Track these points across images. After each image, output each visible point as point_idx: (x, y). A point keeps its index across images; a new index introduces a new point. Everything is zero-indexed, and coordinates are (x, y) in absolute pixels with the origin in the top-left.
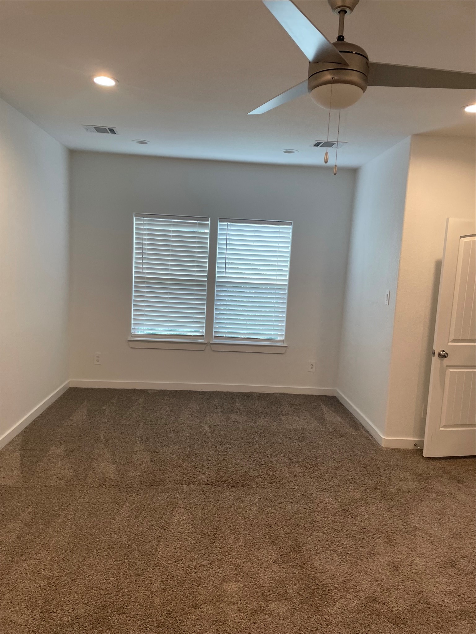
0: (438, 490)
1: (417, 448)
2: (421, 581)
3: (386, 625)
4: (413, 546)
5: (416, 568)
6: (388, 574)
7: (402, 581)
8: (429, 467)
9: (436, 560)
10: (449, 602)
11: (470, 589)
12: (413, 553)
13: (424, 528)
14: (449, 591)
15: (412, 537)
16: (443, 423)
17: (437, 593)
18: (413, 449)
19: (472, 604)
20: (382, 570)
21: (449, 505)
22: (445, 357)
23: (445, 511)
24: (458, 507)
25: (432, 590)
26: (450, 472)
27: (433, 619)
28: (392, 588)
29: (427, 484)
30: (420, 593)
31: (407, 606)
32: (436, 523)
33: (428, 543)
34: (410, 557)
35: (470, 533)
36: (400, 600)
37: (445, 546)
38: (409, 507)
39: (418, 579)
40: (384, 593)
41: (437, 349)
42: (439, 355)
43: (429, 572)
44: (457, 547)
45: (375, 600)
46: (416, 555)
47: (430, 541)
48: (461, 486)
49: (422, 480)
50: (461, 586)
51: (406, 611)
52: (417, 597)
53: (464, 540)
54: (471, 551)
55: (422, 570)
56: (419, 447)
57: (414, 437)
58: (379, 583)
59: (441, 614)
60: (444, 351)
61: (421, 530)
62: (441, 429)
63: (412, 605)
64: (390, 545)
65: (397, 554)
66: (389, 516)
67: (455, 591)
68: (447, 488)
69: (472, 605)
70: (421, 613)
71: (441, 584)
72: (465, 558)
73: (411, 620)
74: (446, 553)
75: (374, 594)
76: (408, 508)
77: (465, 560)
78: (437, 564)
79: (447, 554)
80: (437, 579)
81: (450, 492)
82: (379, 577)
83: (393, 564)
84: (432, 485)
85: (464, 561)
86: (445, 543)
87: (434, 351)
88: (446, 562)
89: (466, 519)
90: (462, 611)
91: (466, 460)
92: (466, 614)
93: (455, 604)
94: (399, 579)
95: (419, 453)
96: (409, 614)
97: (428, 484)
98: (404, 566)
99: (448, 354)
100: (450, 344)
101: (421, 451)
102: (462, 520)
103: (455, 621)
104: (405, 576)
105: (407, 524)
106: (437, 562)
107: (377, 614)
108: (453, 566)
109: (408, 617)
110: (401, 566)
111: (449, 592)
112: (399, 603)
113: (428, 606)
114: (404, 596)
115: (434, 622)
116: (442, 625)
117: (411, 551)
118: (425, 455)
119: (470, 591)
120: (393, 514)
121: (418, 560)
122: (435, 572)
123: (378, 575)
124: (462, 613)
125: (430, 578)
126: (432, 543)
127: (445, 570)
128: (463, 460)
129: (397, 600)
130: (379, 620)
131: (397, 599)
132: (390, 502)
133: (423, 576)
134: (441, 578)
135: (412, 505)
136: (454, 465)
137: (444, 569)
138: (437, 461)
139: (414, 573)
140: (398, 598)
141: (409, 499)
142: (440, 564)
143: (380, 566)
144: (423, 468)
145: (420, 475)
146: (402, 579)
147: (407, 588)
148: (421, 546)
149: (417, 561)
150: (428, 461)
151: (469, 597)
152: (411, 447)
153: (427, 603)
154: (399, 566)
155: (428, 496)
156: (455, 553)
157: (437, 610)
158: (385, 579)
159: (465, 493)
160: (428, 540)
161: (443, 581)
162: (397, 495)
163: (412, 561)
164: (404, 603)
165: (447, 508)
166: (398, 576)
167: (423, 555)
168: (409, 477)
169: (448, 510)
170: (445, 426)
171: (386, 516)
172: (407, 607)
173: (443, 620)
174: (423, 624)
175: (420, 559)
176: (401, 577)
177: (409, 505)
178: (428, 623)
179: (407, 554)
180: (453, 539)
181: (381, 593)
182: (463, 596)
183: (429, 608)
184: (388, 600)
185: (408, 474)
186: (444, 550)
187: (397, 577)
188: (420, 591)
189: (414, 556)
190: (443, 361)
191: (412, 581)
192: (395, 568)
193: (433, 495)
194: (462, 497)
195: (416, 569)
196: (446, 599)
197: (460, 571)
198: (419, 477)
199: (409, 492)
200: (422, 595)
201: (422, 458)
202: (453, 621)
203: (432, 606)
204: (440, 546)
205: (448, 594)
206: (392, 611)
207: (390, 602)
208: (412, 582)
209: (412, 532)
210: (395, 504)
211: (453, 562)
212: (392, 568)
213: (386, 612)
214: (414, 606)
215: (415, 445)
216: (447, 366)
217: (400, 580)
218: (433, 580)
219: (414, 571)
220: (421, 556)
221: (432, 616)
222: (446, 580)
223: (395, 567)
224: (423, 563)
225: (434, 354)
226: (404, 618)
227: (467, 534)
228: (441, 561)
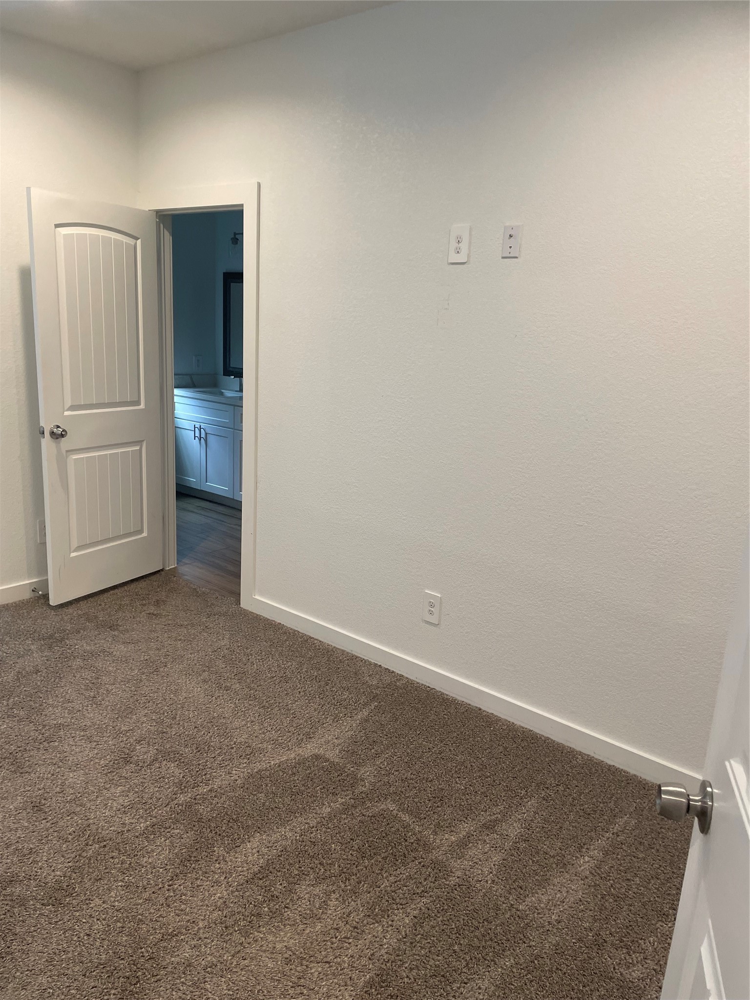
0: (83, 652)
1: (38, 595)
2: (84, 809)
3: (39, 914)
4: (60, 757)
5: (72, 791)
6: (26, 824)
7: (52, 824)
8: (62, 619)
9: (101, 763)
10: (132, 821)
11: (159, 786)
12: (62, 769)
13: (73, 721)
14: (129, 803)
15: (57, 744)
16: (75, 544)
17: (112, 817)
18: (31, 598)
19: (165, 807)
20: (14, 823)
21: (104, 670)
22: (63, 437)
23: (100, 680)
24: (118, 667)
25: (104, 815)
26: (96, 617)
27: (113, 862)
28: (37, 844)
29: (63, 649)
30: (85, 830)
31: (69, 862)
32: (89, 706)
33: (84, 741)
34: (59, 779)
35: (142, 700)
36: (56, 858)
37: (110, 736)
38: (41, 696)
39: (78, 809)
40: (26, 860)
41: (47, 424)
42: (52, 434)
43: (92, 789)
44: (128, 729)
45: (12, 881)
46: (68, 770)
47: (85, 737)
48: (116, 633)
49: (55, 644)
50: (145, 788)
51: (69, 872)
52: (82, 839)
53: (136, 714)
54: (149, 727)
55: (81, 790)
56: (40, 592)
57: (30, 577)
58: (12, 848)
59: (125, 846)
60: (58, 427)
61: (68, 726)
62: (73, 555)
63: (76, 856)
64: (22, 773)
65: (36, 783)
66: (10, 725)
67: (138, 799)
68: (96, 644)
69: (165, 809)
70: (94, 862)
71: (115, 798)
72: (142, 741)
73: (81, 881)
74: (113, 747)
75: (8, 871)
76: (41, 698)
77: (142, 744)
78: (104, 770)
79: (115, 747)
80: (107, 795)
81: (102, 648)
82: (12, 837)
83: (32, 803)
84: (72, 647)
85: (142, 746)
86: (109, 731)
87: (42, 429)
88: (116, 760)
89: (132, 681)
90: (154, 825)
91: (116, 591)
92: (160, 827)
93: (141, 820)
94: (47, 823)
95: (42, 601)
96: (75, 873)
97: (65, 647)
98: (51, 799)
99: (66, 432)
100: (66, 413)
101: (46, 597)
102: (127, 685)
103: (146, 846)
104: (56, 813)
105: (44, 726)
106: (102, 767)
107: (21, 903)
108: (128, 762)
109: (74, 879)
110: (47, 800)
111: (129, 805)
112: (54, 865)
113: (102, 844)
114: (61, 847)
115: (116, 866)
116: (130, 864)
117: (59, 767)
118: (52, 603)
119: (159, 788)
120: (17, 718)
121: (72, 778)
122: (103, 784)
123: (9, 835)
124: (154, 829)
125: (97, 797)
126: (90, 739)
127: (117, 773)
128: (112, 592)
129: (51, 861)
130: (26, 912)
131: (49, 859)
132: (8, 701)
133: (85, 799)
134: (113, 790)
135: (47, 691)
136: (100, 605)
137: (115, 773)
138: (74, 605)
139: (69, 802)
140: (52, 856)
141: (39, 683)
142: (107, 768)
143: (10, 817)
144: (54, 623)
145: (51, 637)
146: (51, 822)
147: (63, 832)
148: (73, 753)
149: (70, 780)
150: (60, 610)
151: (160, 799)
152: (27, 595)
153: (100, 840)
154: (43, 802)
155: (69, 666)
156: (127, 740)
157: (118, 844)
158: (23, 835)
159: (124, 643)
160: (82, 738)
161: (117, 792)
162: (18, 684)
163: (63, 783)
164: (63, 859)
165: (101, 674)
166: (43, 819)
167: (79, 766)
168: (32, 647)
169: (104, 677)
170: (79, 548)
171: (5, 726)
172: (70, 864)
173: (129, 855)
174: (100, 879)
175: (75, 774)
176: (50, 818)
177: (42, 693)
178: (107, 873)
179: (53, 775)
180: (120, 719)
181: (21, 863)
182: (150, 801)
183: (105, 846)
184: (36, 869)
185: (30, 642)
186: (110, 743)
187: (44, 821)
188: (84, 827)
189: (63, 773)
190: (59, 443)
191: (68, 816)
192: (37, 808)
193: (78, 662)
194: (120, 649)
195: (72, 794)
196: (127, 818)
197: (139, 764)
198: (51, 640)
199: (38, 671)
200: (89, 832)
201: (49, 608)
202: (144, 848)
203: (108, 842)
204: (101, 739)
205: (129, 809)
206: (46, 884)
207: (39, 870)
208: (69, 818)
209: (55, 735)
210: (17, 701)
211: (126, 756)
212: (32, 811)
213: (36, 890)
214: (80, 855)
215: (33, 591)
216: (67, 451)
217: (49, 824)
218: (103, 798)
219: (69, 798)
220: (75, 768)
221: (112, 858)
222: (121, 789)
223: (37, 806)
224: (80, 779)
225: (43, 433)
226: (67, 886)
227: (138, 704)
228: (107, 762)
